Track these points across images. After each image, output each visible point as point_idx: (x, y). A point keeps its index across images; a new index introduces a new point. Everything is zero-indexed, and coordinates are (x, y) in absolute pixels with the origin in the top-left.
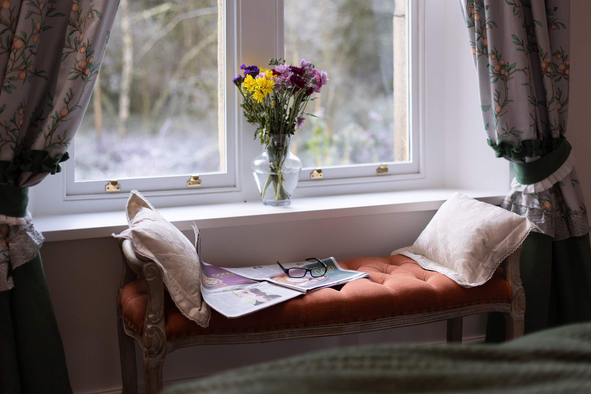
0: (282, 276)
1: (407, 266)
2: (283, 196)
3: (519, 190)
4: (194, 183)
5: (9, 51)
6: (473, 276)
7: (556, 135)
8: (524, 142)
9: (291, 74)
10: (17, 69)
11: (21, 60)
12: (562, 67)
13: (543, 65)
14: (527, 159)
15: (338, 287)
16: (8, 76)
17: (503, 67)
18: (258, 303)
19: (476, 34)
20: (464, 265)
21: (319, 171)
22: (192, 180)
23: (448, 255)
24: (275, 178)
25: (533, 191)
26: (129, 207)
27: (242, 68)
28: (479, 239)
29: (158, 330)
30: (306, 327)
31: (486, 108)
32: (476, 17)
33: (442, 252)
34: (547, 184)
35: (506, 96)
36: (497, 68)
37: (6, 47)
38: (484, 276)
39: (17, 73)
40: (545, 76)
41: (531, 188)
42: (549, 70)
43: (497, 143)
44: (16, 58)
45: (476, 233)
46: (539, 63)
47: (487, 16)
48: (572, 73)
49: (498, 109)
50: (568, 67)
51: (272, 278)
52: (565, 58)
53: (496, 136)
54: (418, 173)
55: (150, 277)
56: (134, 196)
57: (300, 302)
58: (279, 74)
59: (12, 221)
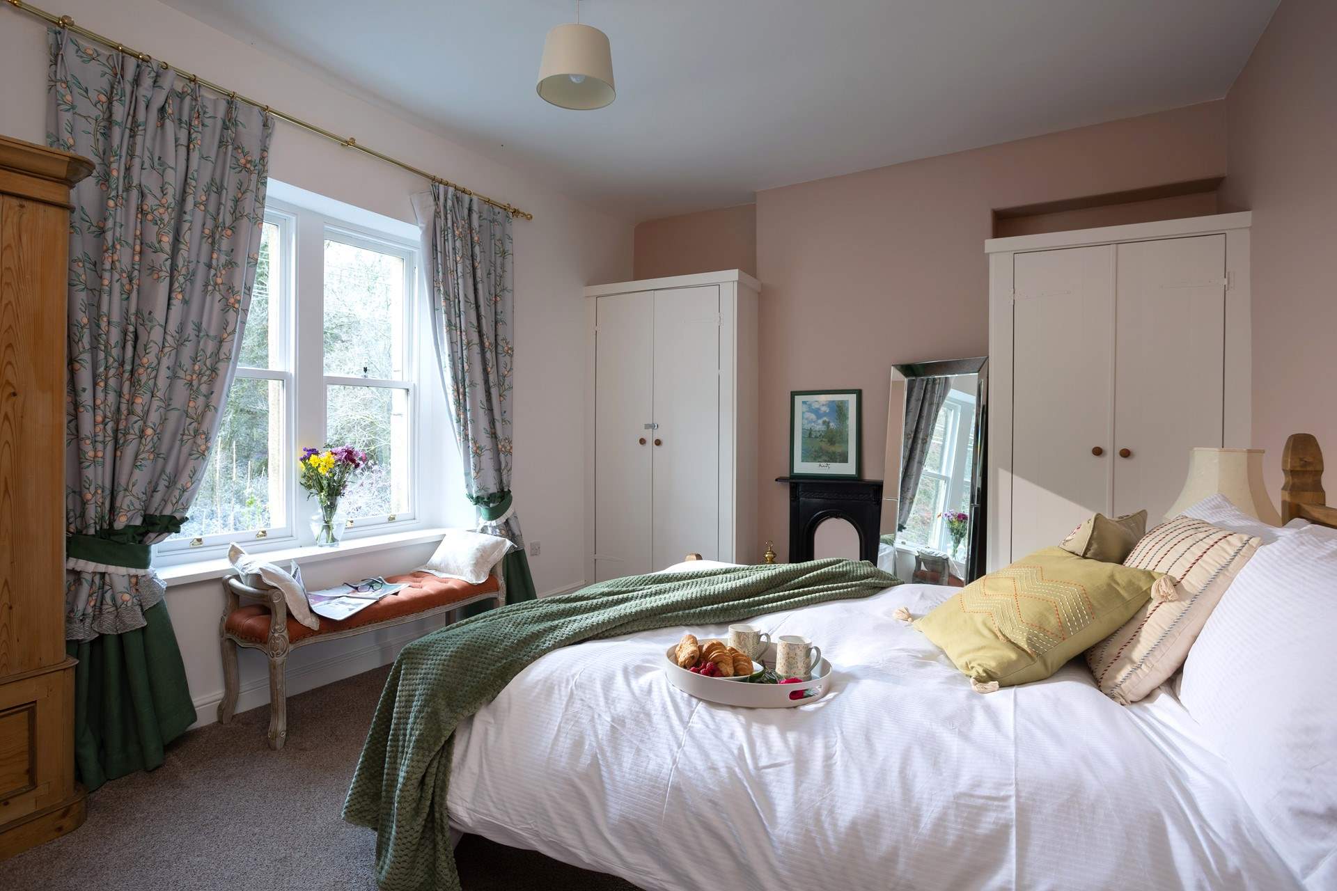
0: (354, 592)
1: (428, 578)
2: (334, 540)
3: (486, 524)
4: (261, 536)
5: (141, 437)
6: (478, 577)
7: (506, 490)
8: (491, 495)
9: (345, 454)
10: (148, 451)
11: (151, 444)
12: (508, 448)
13: (500, 446)
14: (491, 505)
15: (396, 594)
16: (140, 457)
17: (478, 448)
18: (350, 610)
19: (462, 427)
20: (471, 571)
21: (352, 522)
22: (261, 533)
23: (458, 567)
24: (328, 527)
25: (495, 525)
26: (229, 555)
27: (304, 450)
28: (479, 554)
29: (283, 637)
30: (382, 621)
31: (467, 474)
32: (462, 416)
33: (452, 566)
34: (502, 519)
35: (480, 467)
36: (475, 448)
37: (138, 433)
38: (484, 576)
39: (147, 454)
40: (501, 454)
41: (494, 523)
42: (503, 449)
43: (474, 496)
44: (147, 442)
45: (476, 551)
46: (497, 445)
47: (468, 416)
48: (513, 451)
49: (475, 474)
50: (511, 448)
51: (348, 593)
52: (510, 442)
53: (474, 491)
54: (414, 519)
55: (277, 600)
56: (233, 546)
57: (377, 606)
58: (336, 454)
59: (140, 572)
